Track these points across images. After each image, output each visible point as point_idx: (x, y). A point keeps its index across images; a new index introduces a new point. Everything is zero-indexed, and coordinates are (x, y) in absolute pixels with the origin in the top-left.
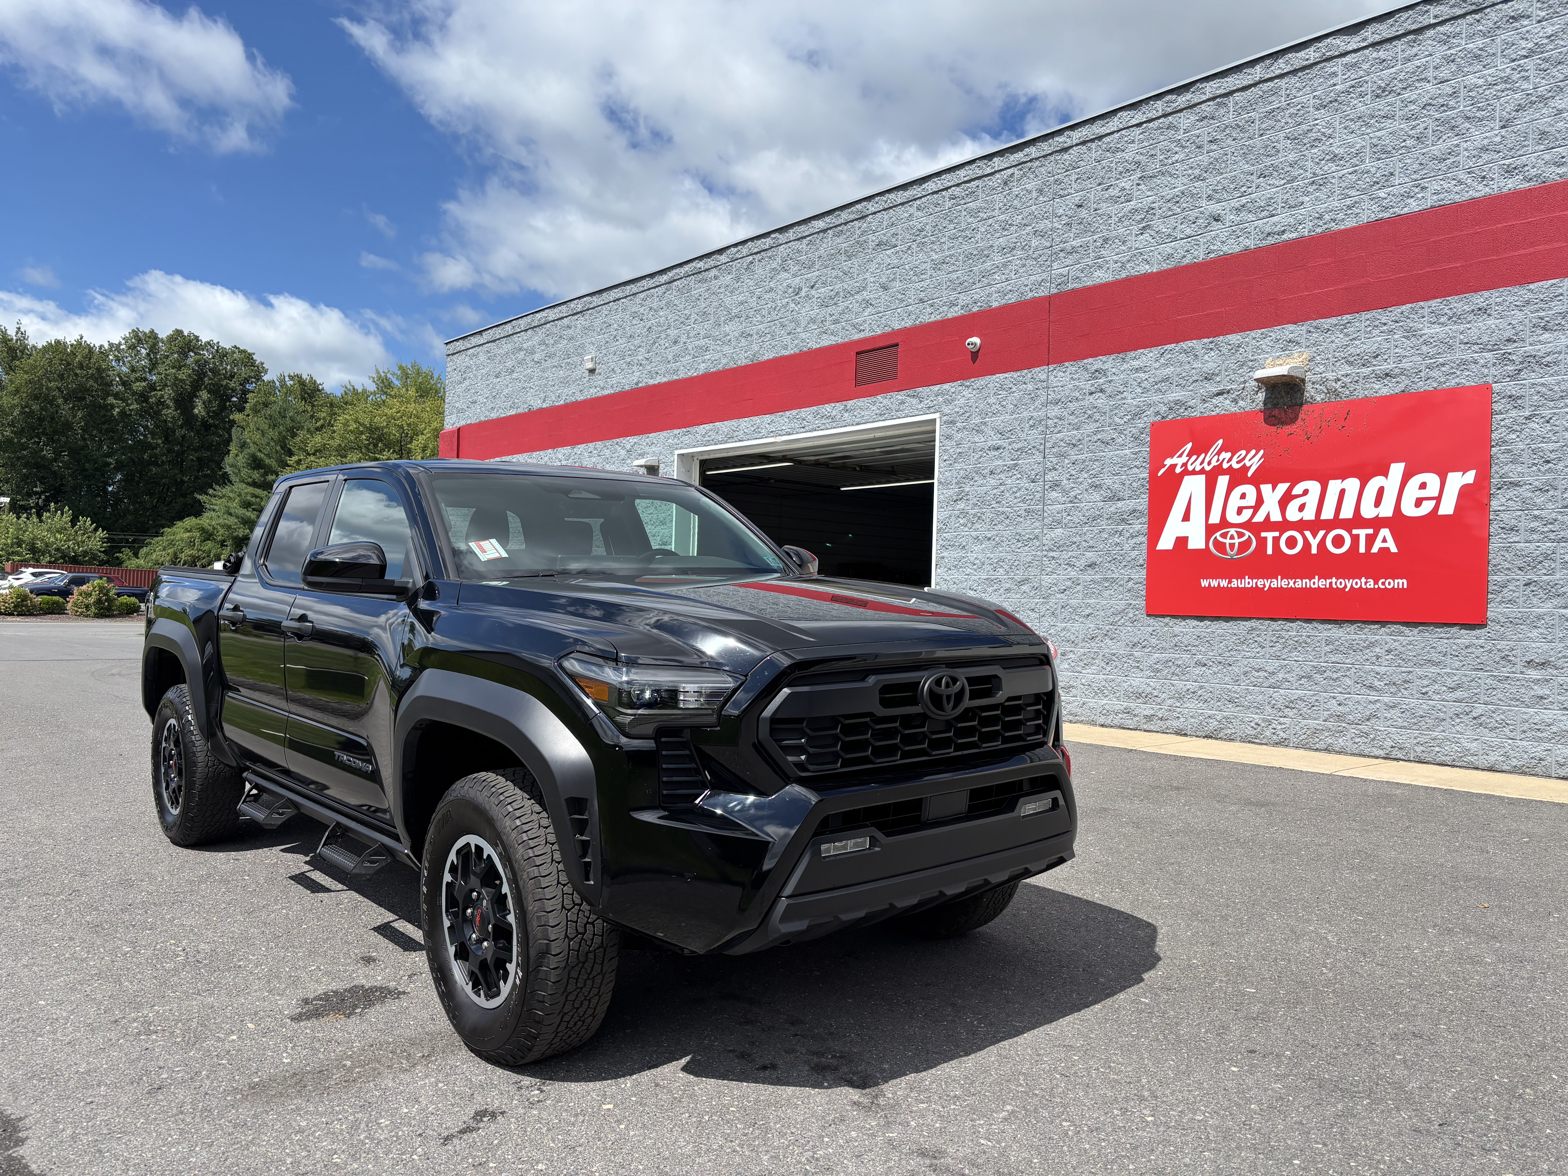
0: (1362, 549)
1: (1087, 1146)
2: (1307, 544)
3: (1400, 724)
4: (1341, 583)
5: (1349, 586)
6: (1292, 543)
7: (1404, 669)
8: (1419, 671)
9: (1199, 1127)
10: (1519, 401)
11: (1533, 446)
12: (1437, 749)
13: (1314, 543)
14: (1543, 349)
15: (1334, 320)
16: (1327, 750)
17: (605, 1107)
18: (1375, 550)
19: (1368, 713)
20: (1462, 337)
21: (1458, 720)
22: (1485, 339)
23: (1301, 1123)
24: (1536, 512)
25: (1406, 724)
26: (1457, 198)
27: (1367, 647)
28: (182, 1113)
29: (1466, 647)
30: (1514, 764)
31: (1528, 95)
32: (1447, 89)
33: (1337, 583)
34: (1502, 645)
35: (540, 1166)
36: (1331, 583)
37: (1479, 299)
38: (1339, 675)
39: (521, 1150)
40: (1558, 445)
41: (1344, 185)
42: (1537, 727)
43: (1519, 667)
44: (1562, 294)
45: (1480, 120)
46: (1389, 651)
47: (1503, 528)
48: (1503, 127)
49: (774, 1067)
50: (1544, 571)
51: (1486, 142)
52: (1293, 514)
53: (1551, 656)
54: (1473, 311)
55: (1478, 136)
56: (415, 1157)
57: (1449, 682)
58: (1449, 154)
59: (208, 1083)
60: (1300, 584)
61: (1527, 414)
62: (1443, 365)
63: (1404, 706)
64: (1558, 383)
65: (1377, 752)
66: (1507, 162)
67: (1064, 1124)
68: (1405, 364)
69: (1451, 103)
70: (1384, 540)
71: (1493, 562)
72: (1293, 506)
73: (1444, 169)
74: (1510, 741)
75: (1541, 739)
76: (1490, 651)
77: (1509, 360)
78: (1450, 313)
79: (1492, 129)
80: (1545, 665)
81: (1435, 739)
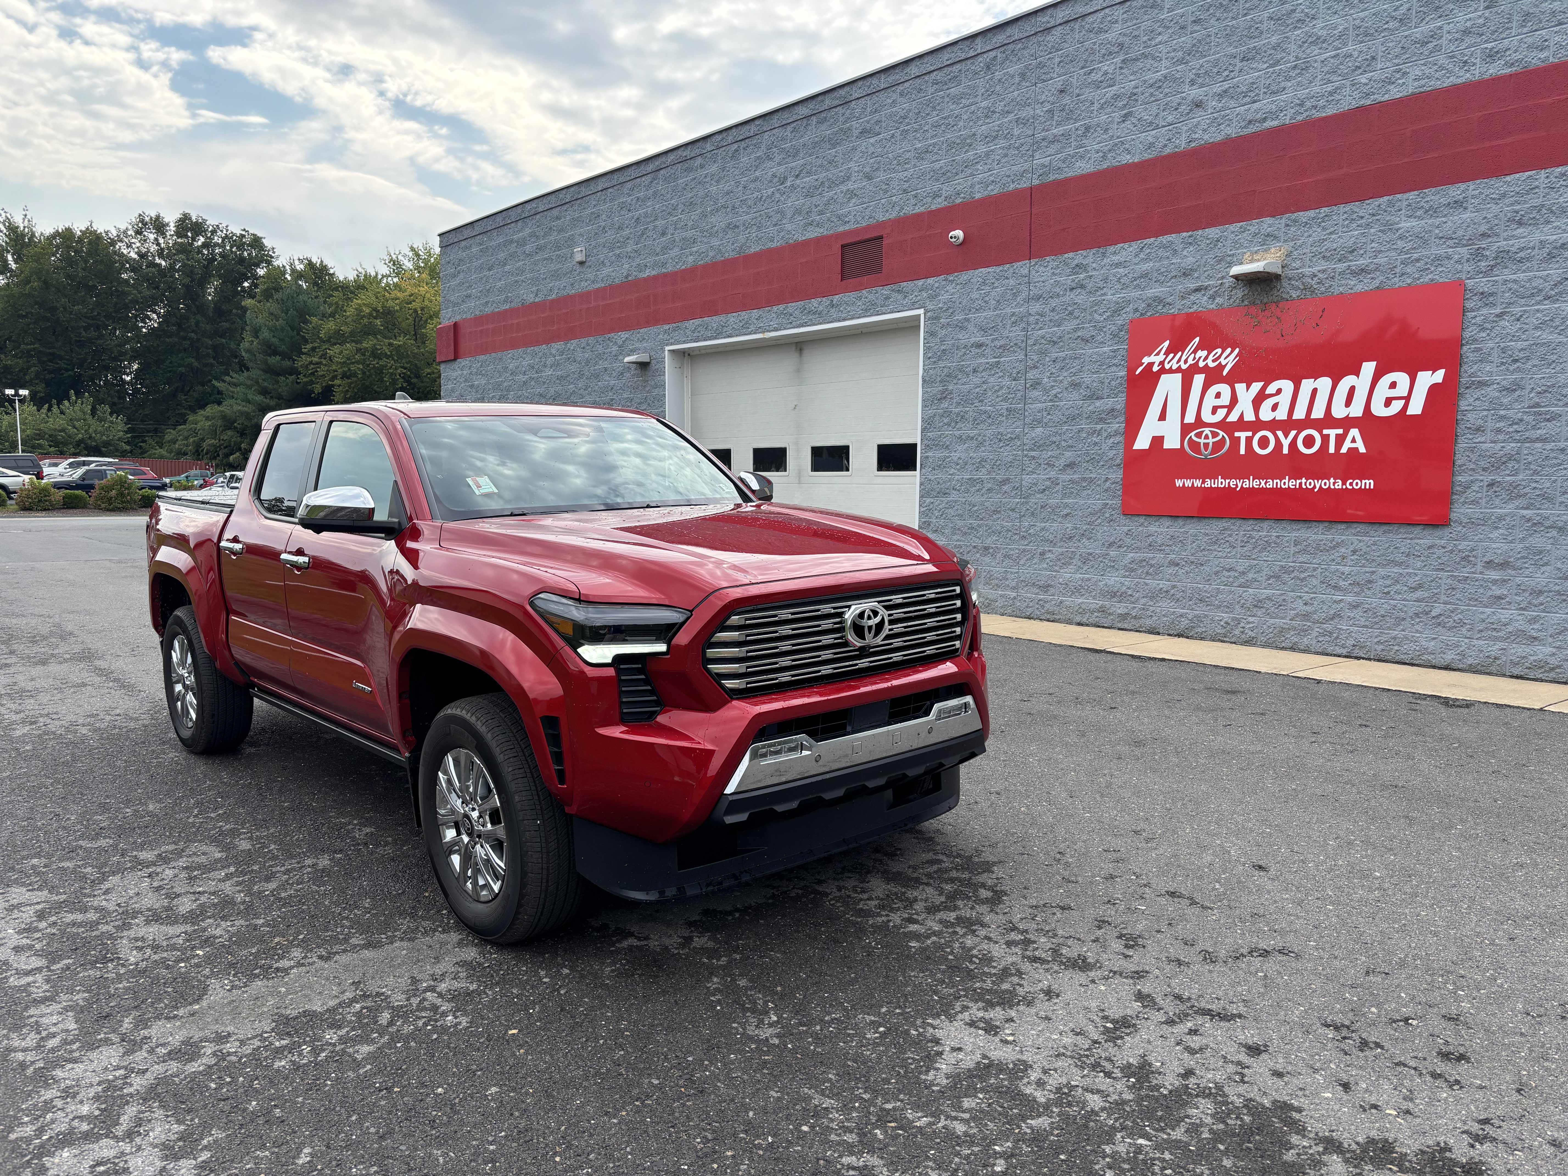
0: (1332, 450)
1: (944, 1067)
2: (1279, 444)
3: (1362, 624)
4: (1310, 484)
5: (1318, 487)
6: (1264, 443)
7: (1367, 569)
8: (1382, 571)
9: (1053, 1046)
10: (1491, 299)
11: (1502, 345)
12: (1396, 648)
13: (1286, 443)
14: (1516, 244)
15: (1311, 213)
16: (1292, 649)
17: (510, 1032)
18: (1344, 450)
19: (1332, 612)
20: (1437, 231)
21: (1418, 620)
22: (1460, 233)
23: (1148, 1043)
24: (1502, 413)
25: (1367, 623)
26: (1438, 85)
27: (1334, 548)
29: (1429, 548)
30: (1469, 663)
33: (1307, 483)
34: (1463, 545)
35: (440, 1091)
36: (1301, 484)
37: (1455, 191)
38: (1306, 574)
39: (425, 1075)
40: (1527, 343)
41: (1326, 69)
42: (1493, 626)
43: (1479, 568)
44: (1537, 187)
46: (1354, 552)
47: (1469, 429)
48: (1487, 8)
49: (674, 990)
50: (1507, 472)
51: (1469, 24)
52: (1266, 414)
53: (1510, 557)
54: (1449, 204)
55: (1461, 18)
56: (328, 1082)
57: (1411, 582)
58: (1432, 36)
59: (152, 1010)
60: (1271, 484)
61: (1498, 311)
62: (1418, 260)
63: (1367, 606)
64: (1529, 280)
65: (1339, 651)
66: (1489, 46)
68: (1382, 260)
70: (1354, 441)
71: (1458, 463)
72: (1267, 404)
73: (1426, 53)
74: (1466, 641)
75: (1496, 639)
76: (1452, 552)
77: (1483, 255)
78: (1427, 206)
79: (1476, 10)
80: (1504, 565)
81: (1395, 638)
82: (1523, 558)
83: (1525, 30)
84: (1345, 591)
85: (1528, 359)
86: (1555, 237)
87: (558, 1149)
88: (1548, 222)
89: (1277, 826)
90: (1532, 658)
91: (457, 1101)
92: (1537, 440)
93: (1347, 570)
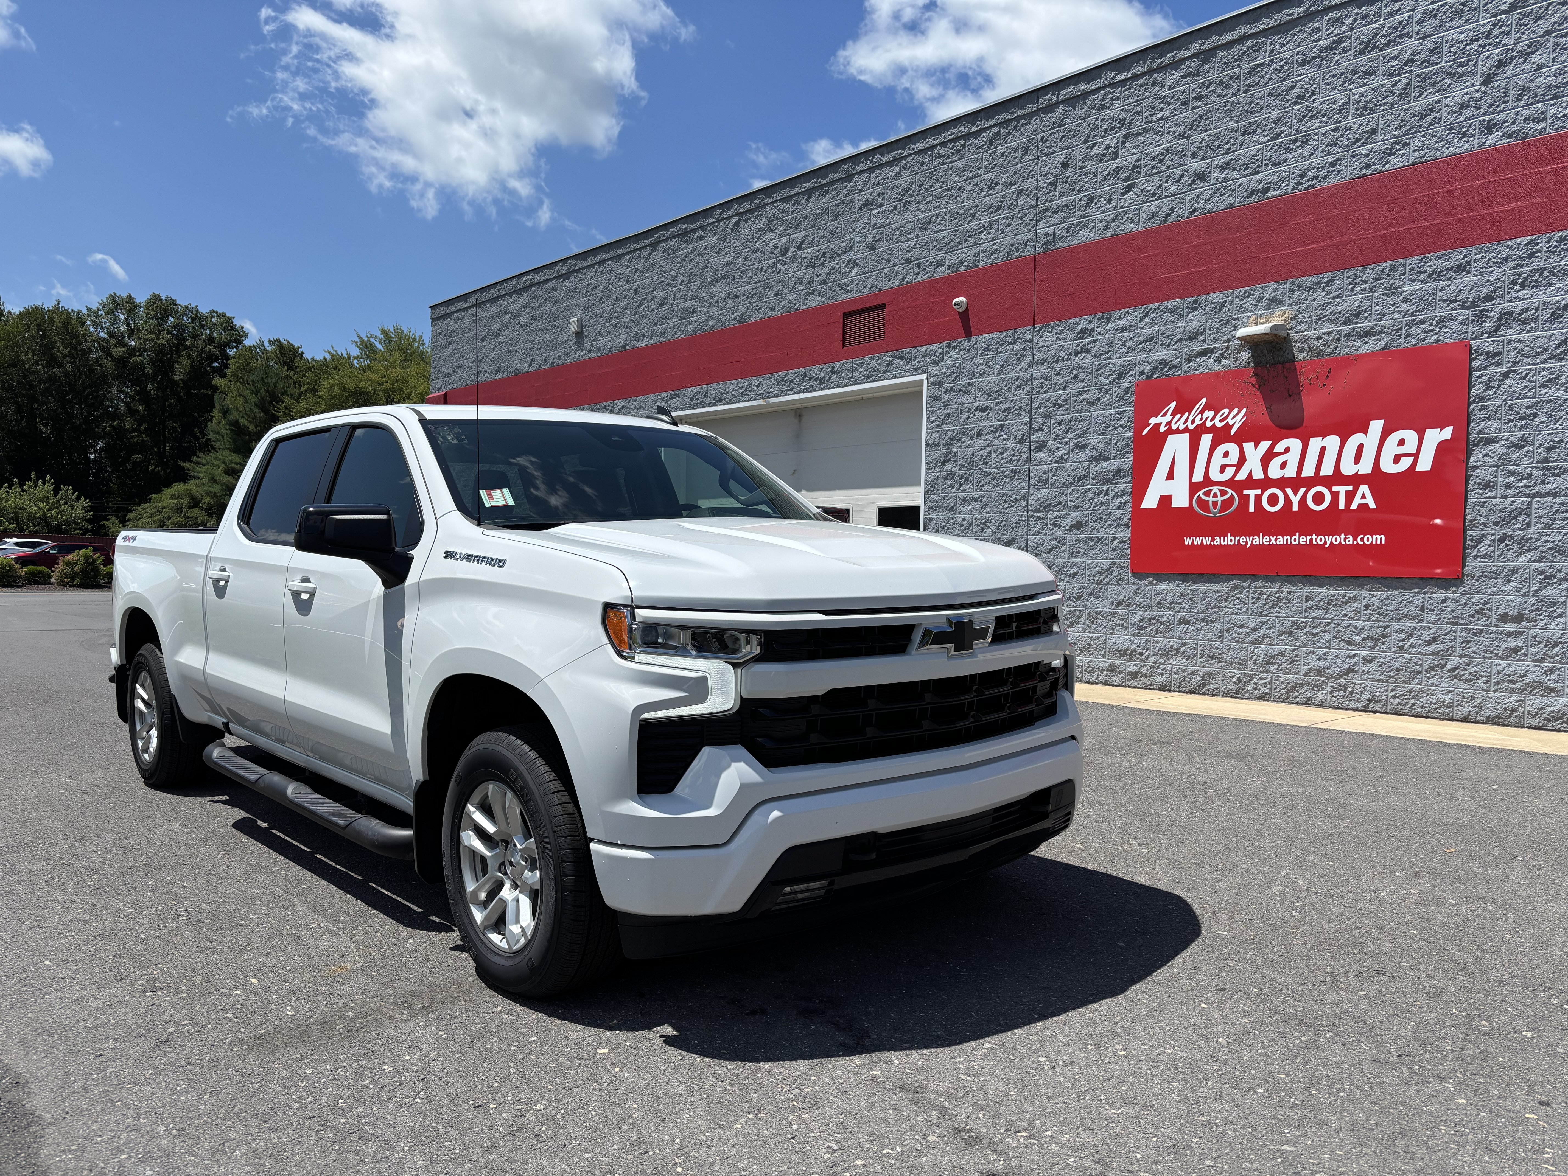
0: (1342, 506)
1: (1062, 1079)
2: (1288, 502)
3: (1377, 677)
4: (1321, 540)
5: (1328, 542)
6: (1273, 500)
7: (1381, 624)
8: (1396, 626)
9: (1169, 1060)
10: (1497, 358)
11: (1509, 402)
12: (1412, 701)
13: (1295, 500)
14: (1520, 305)
15: (1315, 278)
16: (1306, 703)
17: (600, 1052)
18: (1354, 506)
19: (1346, 667)
20: (1441, 294)
21: (1433, 673)
22: (1464, 295)
23: (1266, 1055)
24: (1511, 468)
25: (1382, 677)
26: (1438, 155)
27: (1346, 603)
28: (189, 1064)
29: (1442, 601)
30: (1487, 714)
31: (1508, 50)
32: (1428, 45)
33: (1317, 539)
34: (1476, 598)
35: (539, 1107)
36: (1311, 540)
37: (1458, 256)
38: (1318, 629)
39: (520, 1093)
40: (1534, 400)
41: (1326, 141)
42: (1511, 678)
43: (1493, 620)
44: (1539, 251)
45: (1462, 76)
46: (1367, 607)
47: (1479, 484)
48: (1484, 83)
49: (763, 1012)
50: (1519, 526)
51: (1466, 98)
52: (1275, 472)
53: (1525, 609)
54: (1452, 267)
55: (1460, 93)
56: (418, 1100)
57: (1426, 636)
58: (1430, 110)
59: (214, 1035)
60: (1280, 541)
61: (1504, 370)
62: (1422, 322)
63: (1381, 660)
64: (1534, 340)
65: (1353, 705)
66: (1487, 118)
67: (1041, 1059)
68: (1386, 322)
69: (1432, 59)
70: (1363, 497)
71: (1469, 517)
72: (1276, 462)
73: (1426, 125)
74: (1484, 693)
75: (1513, 691)
76: (1465, 605)
77: (1487, 317)
78: (1430, 270)
79: (1473, 85)
80: (1519, 618)
81: (1410, 692)
82: (1538, 610)
83: (1521, 103)
84: (1359, 645)
85: (1535, 415)
86: (1557, 298)
87: (677, 1160)
88: (1550, 284)
89: (1338, 859)
90: (1550, 709)
91: (559, 1116)
92: (1548, 494)
93: (1360, 624)
